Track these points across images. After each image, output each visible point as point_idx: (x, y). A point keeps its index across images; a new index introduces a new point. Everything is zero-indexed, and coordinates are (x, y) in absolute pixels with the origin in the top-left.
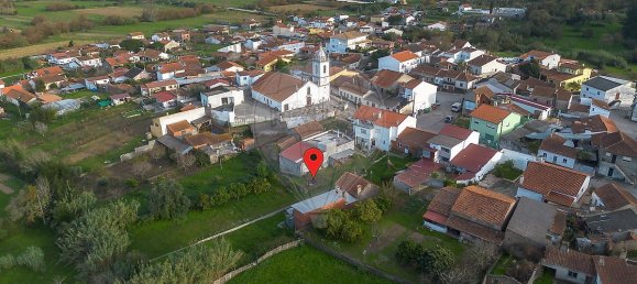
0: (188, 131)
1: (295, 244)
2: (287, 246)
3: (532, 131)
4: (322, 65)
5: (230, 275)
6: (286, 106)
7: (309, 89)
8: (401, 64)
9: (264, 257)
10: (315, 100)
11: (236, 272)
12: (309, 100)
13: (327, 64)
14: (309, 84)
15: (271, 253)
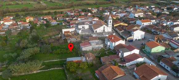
0: (69, 34)
1: (61, 68)
2: (58, 68)
3: (167, 54)
4: (109, 21)
5: (39, 71)
6: (96, 31)
7: (104, 27)
8: (143, 23)
9: (50, 69)
10: (106, 31)
11: (41, 71)
12: (104, 30)
13: (111, 21)
14: (104, 26)
15: (53, 69)
